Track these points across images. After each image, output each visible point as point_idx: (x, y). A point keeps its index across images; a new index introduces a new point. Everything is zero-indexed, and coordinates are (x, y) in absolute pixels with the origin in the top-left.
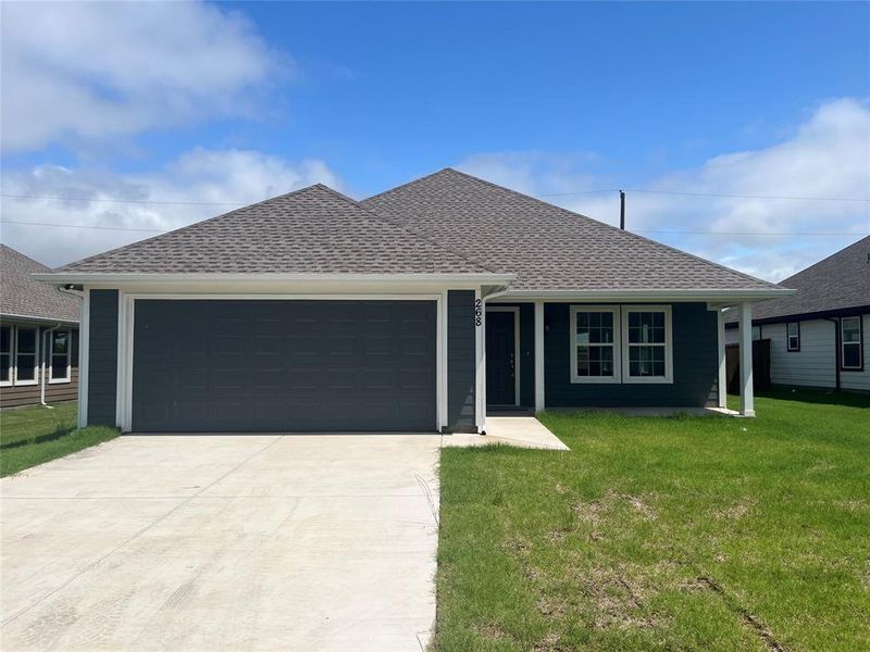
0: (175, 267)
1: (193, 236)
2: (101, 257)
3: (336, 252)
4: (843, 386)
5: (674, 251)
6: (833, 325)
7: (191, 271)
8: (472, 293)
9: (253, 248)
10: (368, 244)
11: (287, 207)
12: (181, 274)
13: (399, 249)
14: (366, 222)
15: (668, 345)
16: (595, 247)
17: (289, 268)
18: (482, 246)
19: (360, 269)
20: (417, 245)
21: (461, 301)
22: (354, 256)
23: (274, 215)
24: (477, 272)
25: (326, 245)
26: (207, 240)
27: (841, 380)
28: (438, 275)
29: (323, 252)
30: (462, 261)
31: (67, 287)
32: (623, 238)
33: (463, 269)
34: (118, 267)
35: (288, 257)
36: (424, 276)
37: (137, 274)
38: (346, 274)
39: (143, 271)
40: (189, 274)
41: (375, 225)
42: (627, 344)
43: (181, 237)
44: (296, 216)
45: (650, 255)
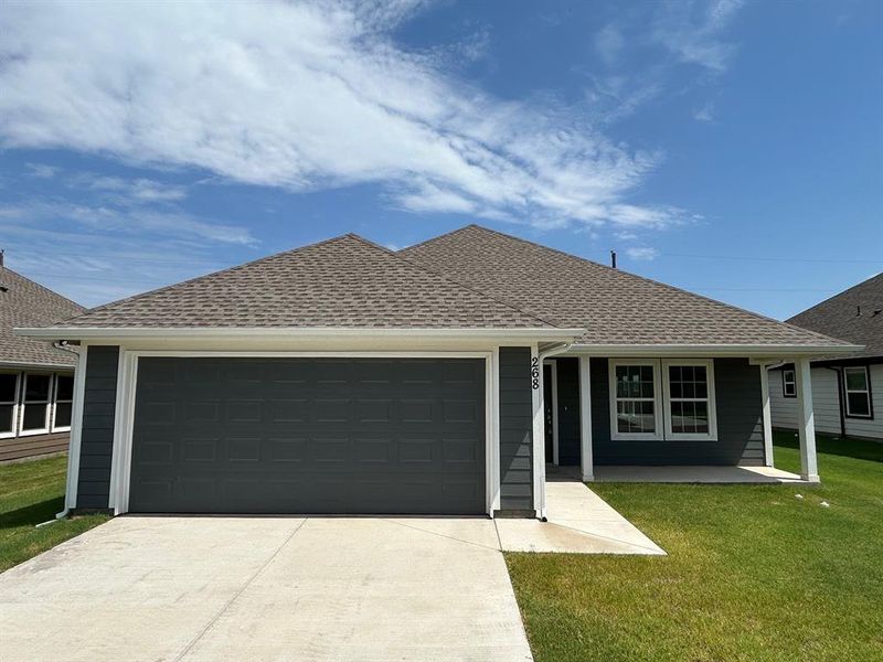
0: (183, 319)
1: (211, 285)
2: (104, 309)
3: (369, 302)
4: (848, 432)
5: (717, 303)
6: (836, 374)
7: (200, 325)
8: (528, 350)
9: (277, 298)
10: (405, 294)
11: (317, 256)
12: (188, 328)
13: (441, 300)
14: (401, 270)
15: (711, 401)
16: (634, 298)
17: (315, 321)
18: (517, 298)
19: (397, 323)
20: (461, 294)
21: (515, 359)
22: (389, 307)
23: (303, 264)
24: (535, 325)
25: (358, 296)
26: (225, 290)
27: (846, 427)
28: (490, 330)
29: (355, 303)
30: (516, 313)
31: (61, 342)
32: (661, 290)
33: (519, 322)
34: (119, 320)
35: (314, 309)
36: (474, 331)
37: (138, 329)
38: (381, 329)
39: (145, 325)
40: (200, 328)
41: (411, 273)
42: (669, 400)
43: (197, 286)
44: (326, 264)
45: (694, 308)
